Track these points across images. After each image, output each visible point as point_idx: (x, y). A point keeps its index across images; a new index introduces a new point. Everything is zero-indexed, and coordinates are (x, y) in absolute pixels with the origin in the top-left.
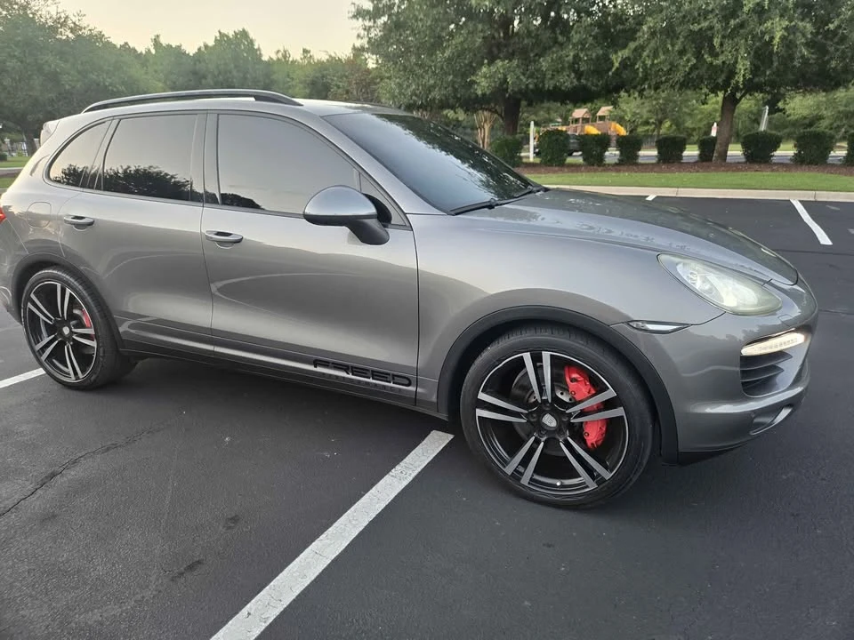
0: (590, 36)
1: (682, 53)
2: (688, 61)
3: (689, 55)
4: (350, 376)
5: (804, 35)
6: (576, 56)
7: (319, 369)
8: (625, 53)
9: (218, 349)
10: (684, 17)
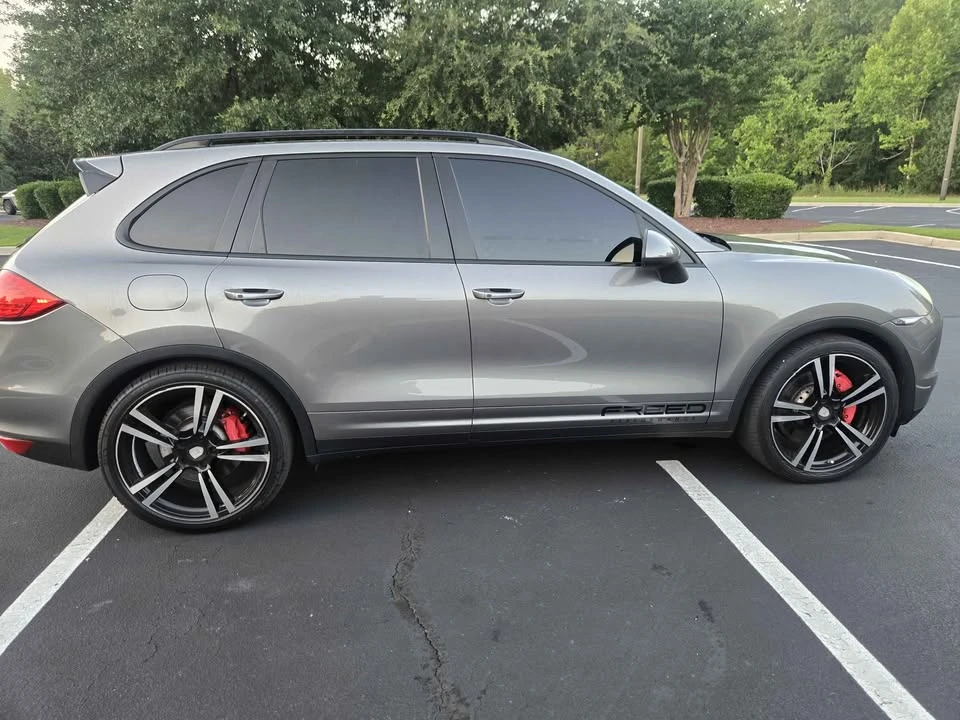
0: (355, 80)
1: (453, 107)
2: (461, 115)
3: (460, 110)
4: (643, 416)
5: (556, 99)
6: (340, 101)
7: (608, 417)
8: (400, 102)
9: (477, 422)
10: (452, 72)
